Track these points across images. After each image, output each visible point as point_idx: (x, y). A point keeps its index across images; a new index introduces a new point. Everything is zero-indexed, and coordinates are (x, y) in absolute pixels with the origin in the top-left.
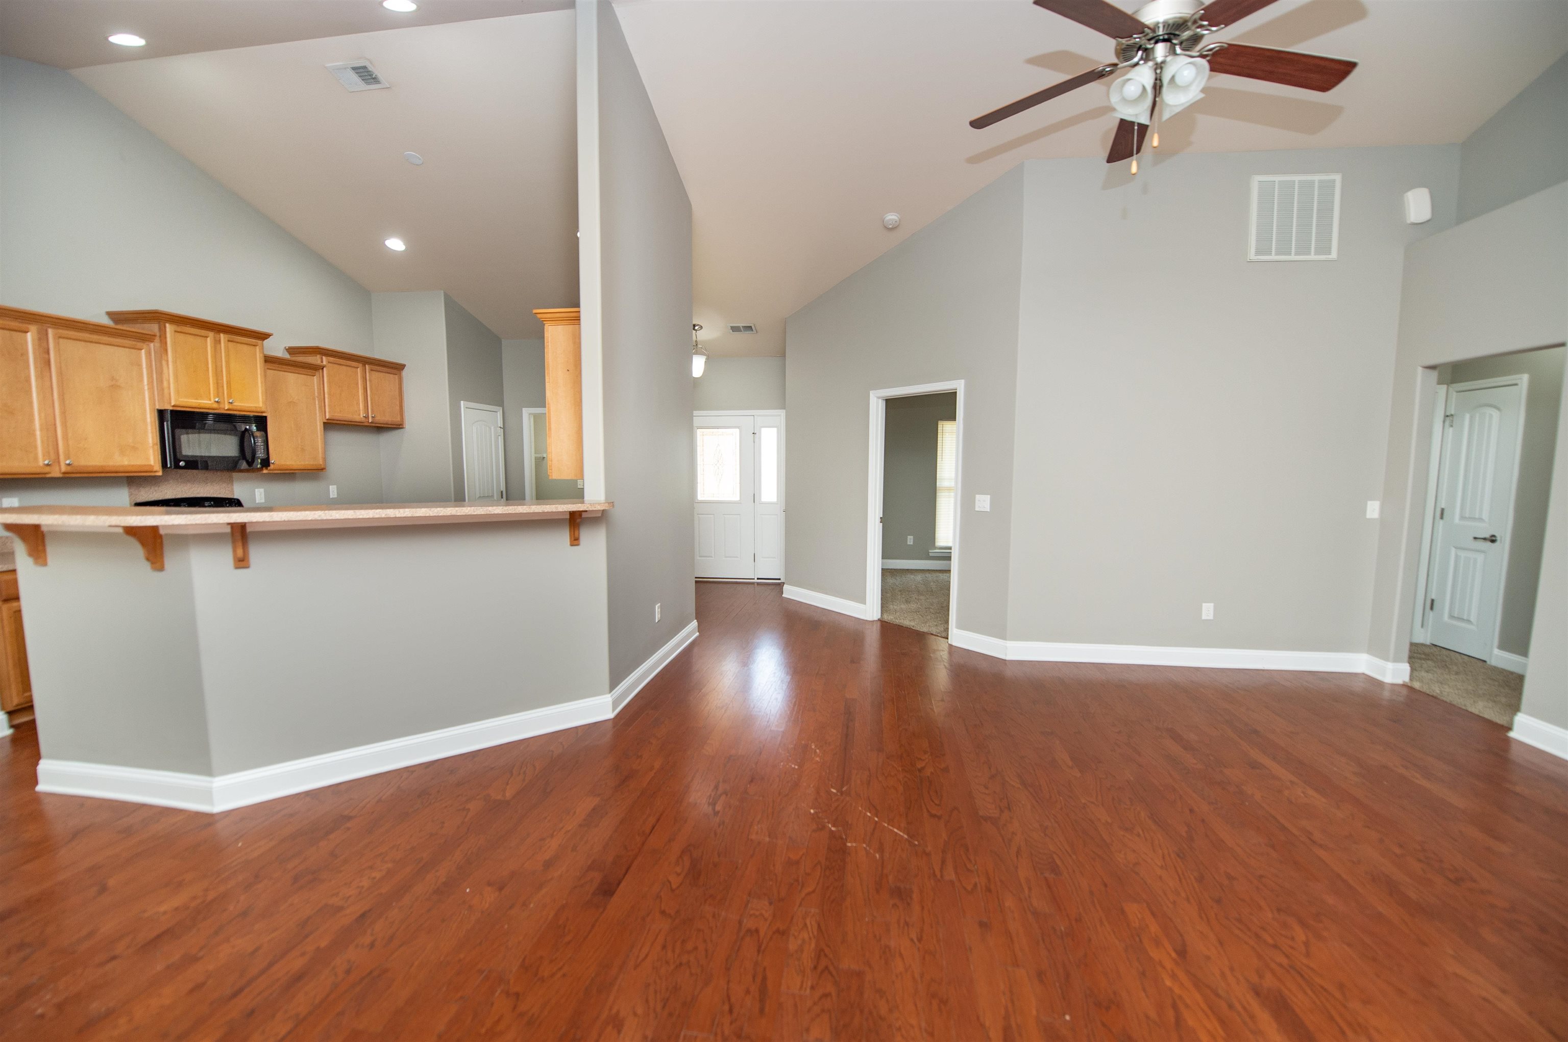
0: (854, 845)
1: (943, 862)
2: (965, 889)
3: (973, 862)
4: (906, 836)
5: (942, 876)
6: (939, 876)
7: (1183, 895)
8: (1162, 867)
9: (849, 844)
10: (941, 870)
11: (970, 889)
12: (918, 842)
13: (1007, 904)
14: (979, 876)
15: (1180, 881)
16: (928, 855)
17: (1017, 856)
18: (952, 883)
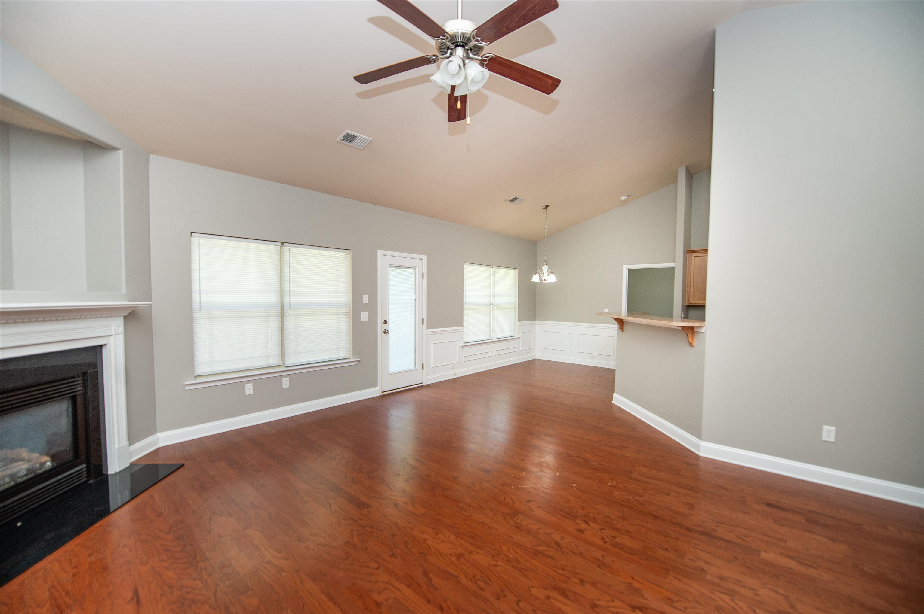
7: (408, 530)
8: (426, 540)
15: (414, 537)
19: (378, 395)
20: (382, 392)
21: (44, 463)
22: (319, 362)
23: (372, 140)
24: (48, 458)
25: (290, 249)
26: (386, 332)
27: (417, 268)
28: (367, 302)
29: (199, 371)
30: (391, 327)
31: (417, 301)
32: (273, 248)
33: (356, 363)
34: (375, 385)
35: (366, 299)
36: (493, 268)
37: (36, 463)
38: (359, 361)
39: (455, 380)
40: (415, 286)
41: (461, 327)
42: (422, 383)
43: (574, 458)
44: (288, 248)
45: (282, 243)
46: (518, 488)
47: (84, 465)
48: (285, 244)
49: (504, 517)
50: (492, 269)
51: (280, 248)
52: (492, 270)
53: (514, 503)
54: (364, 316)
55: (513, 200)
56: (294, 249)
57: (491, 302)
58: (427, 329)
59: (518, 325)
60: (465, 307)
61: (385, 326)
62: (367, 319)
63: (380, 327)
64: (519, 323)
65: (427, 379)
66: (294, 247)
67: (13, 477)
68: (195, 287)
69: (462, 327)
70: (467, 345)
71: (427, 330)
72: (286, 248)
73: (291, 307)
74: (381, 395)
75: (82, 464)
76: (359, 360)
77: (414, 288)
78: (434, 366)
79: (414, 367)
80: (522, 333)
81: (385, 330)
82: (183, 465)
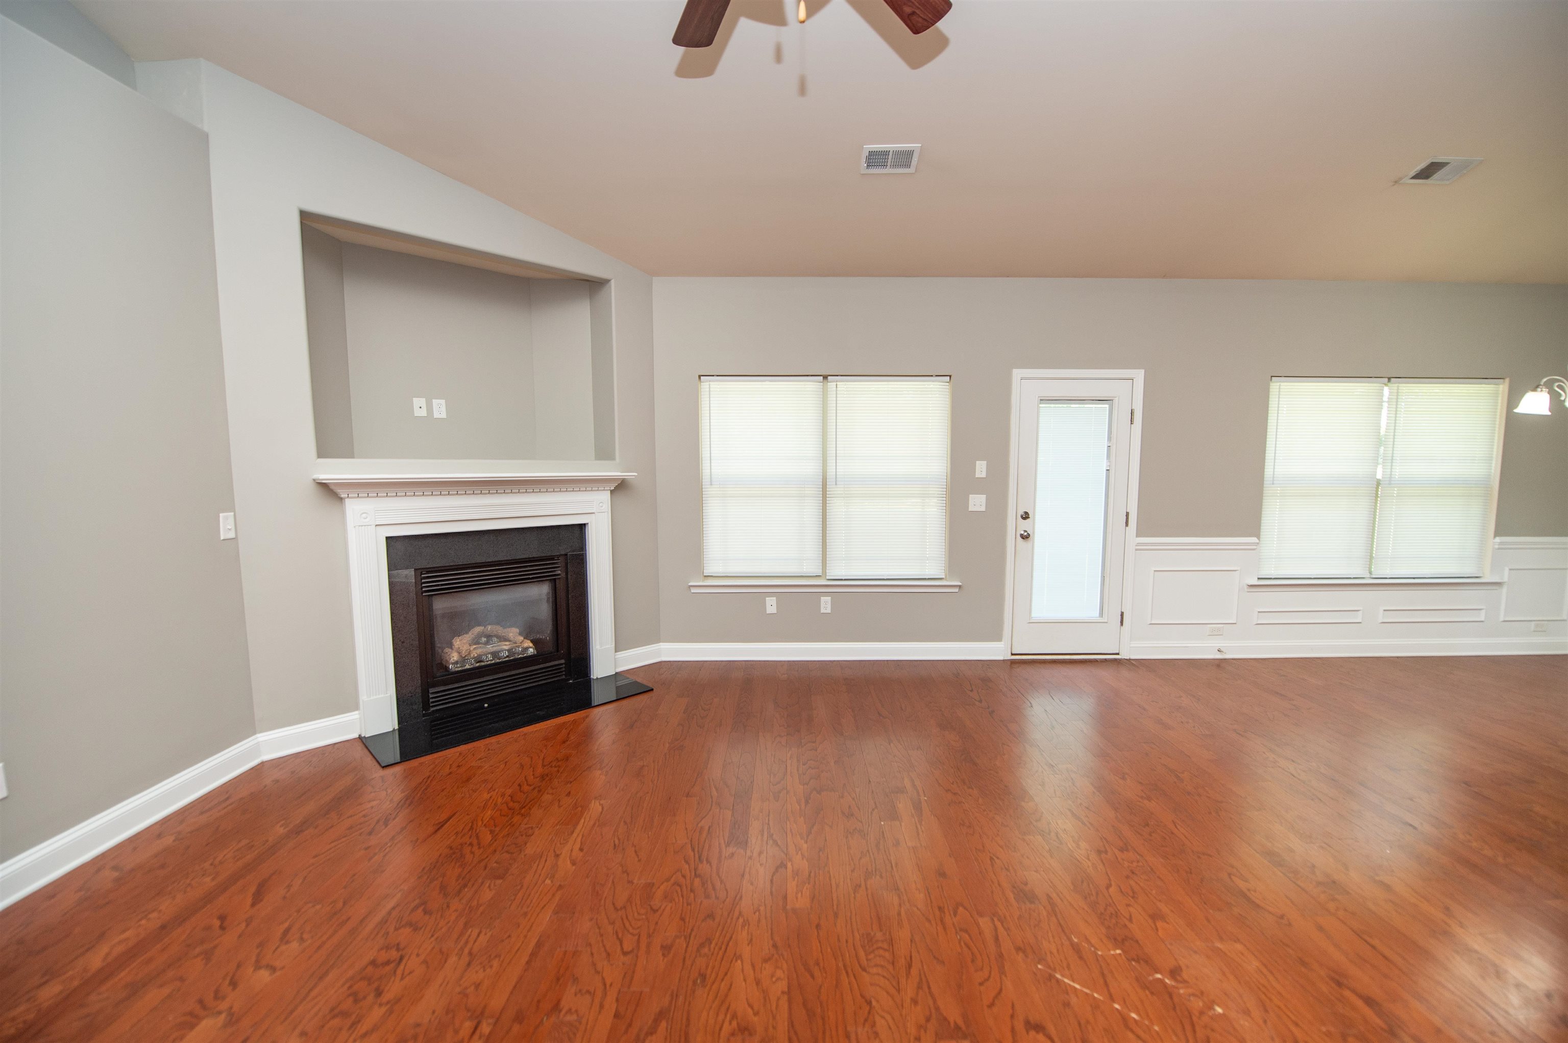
0: (1112, 952)
1: (997, 939)
2: (965, 908)
3: (962, 944)
4: (1058, 976)
5: (993, 920)
6: (995, 919)
7: (740, 922)
8: (738, 959)
9: (1118, 952)
10: (996, 929)
11: (961, 908)
12: (1037, 967)
13: (922, 895)
14: (953, 924)
15: (730, 939)
16: (1018, 949)
17: (911, 957)
18: (981, 914)
19: (1001, 658)
20: (1012, 654)
21: (527, 648)
22: (885, 578)
23: (921, 147)
24: (531, 645)
25: (838, 386)
26: (1025, 537)
27: (1116, 401)
28: (984, 475)
29: (710, 569)
30: (1040, 526)
31: (1112, 473)
32: (811, 386)
33: (956, 590)
34: (998, 637)
35: (981, 469)
36: (1389, 384)
37: (518, 647)
38: (960, 587)
39: (1220, 664)
40: (1109, 439)
41: (1254, 540)
42: (1118, 654)
43: (1347, 993)
44: (835, 383)
45: (825, 377)
46: (1051, 977)
47: (563, 661)
48: (829, 377)
49: (928, 1020)
50: (1386, 385)
51: (823, 386)
52: (1386, 390)
53: (991, 1005)
54: (977, 502)
55: (1426, 173)
56: (845, 385)
57: (1379, 476)
58: (1137, 536)
59: (1497, 546)
60: (1268, 490)
61: (1024, 525)
62: (983, 509)
63: (1013, 526)
64: (1498, 539)
65: (1131, 647)
66: (847, 381)
67: (495, 654)
68: (705, 453)
69: (1256, 538)
70: (1266, 584)
71: (1137, 538)
72: (831, 385)
73: (838, 483)
74: (1008, 658)
75: (559, 659)
76: (961, 584)
77: (1106, 444)
78: (1153, 622)
79: (1098, 615)
80: (1510, 569)
81: (1025, 531)
82: (652, 690)
